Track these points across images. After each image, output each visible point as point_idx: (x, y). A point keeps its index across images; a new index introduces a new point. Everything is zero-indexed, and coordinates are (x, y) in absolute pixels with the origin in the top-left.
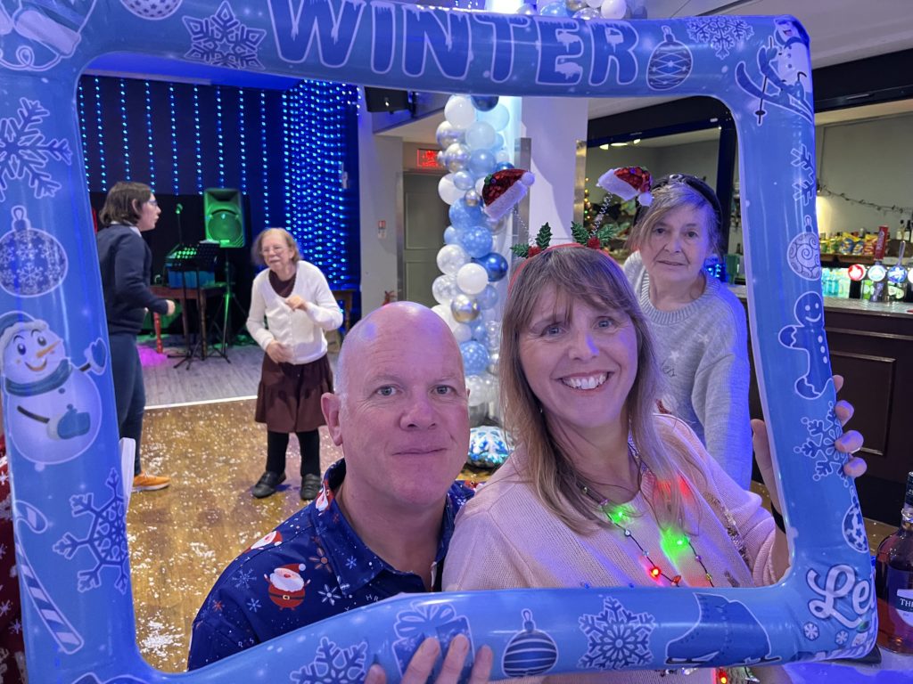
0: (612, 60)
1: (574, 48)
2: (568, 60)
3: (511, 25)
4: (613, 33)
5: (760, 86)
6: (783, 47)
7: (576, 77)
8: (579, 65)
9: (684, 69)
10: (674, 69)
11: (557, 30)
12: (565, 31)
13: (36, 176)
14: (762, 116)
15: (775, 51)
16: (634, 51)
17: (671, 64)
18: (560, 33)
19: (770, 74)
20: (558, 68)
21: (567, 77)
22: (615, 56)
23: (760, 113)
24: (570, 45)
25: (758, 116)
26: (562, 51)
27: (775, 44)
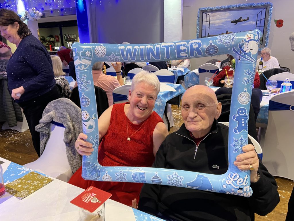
1: (185, 50)
2: (183, 53)
3: (170, 47)
4: (195, 45)
5: (239, 53)
7: (186, 56)
8: (186, 54)
9: (216, 51)
10: (213, 51)
11: (181, 47)
13: (85, 88)
15: (244, 44)
16: (201, 49)
19: (242, 50)
20: (181, 55)
21: (184, 56)
22: (196, 50)
23: (239, 59)
24: (184, 50)
26: (181, 51)
27: (244, 42)
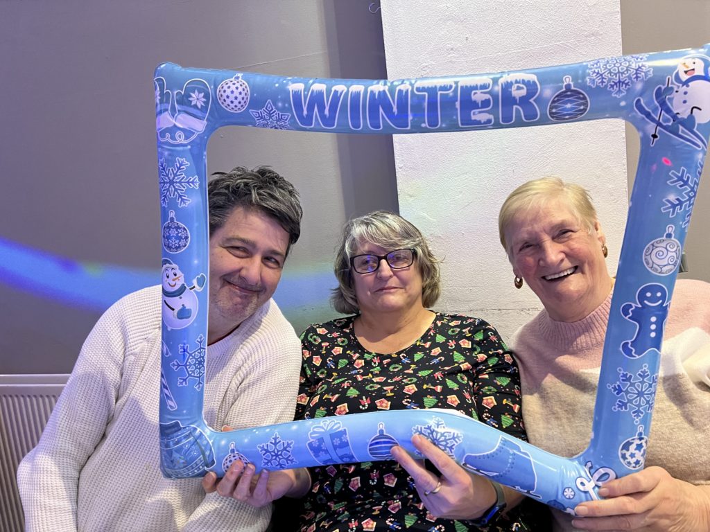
0: (516, 108)
1: (485, 103)
2: (480, 112)
3: (439, 93)
4: (519, 88)
5: (657, 116)
6: (681, 85)
7: (489, 121)
8: (490, 114)
9: (582, 107)
10: (572, 109)
11: (473, 92)
12: (479, 91)
13: (180, 196)
14: (656, 139)
15: (672, 88)
16: (534, 101)
17: (569, 106)
18: (475, 93)
20: (473, 118)
21: (482, 122)
22: (519, 105)
23: (655, 136)
24: (482, 101)
25: (652, 138)
27: (672, 83)
